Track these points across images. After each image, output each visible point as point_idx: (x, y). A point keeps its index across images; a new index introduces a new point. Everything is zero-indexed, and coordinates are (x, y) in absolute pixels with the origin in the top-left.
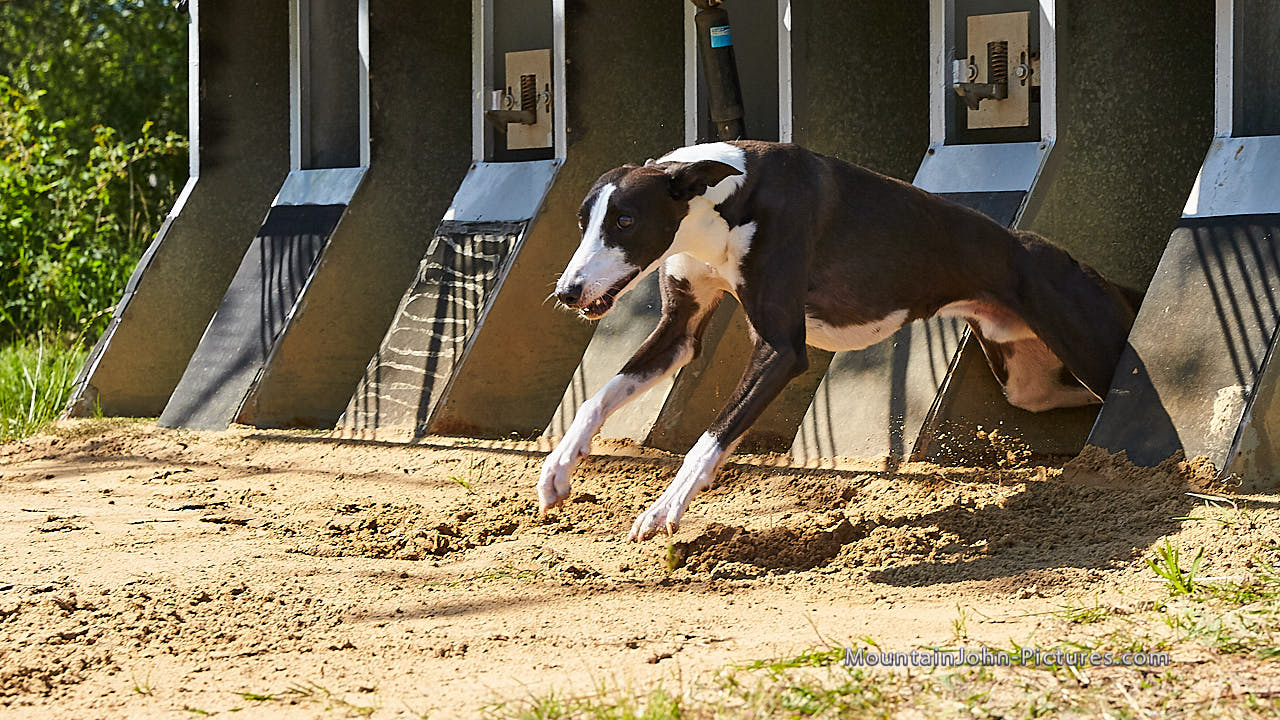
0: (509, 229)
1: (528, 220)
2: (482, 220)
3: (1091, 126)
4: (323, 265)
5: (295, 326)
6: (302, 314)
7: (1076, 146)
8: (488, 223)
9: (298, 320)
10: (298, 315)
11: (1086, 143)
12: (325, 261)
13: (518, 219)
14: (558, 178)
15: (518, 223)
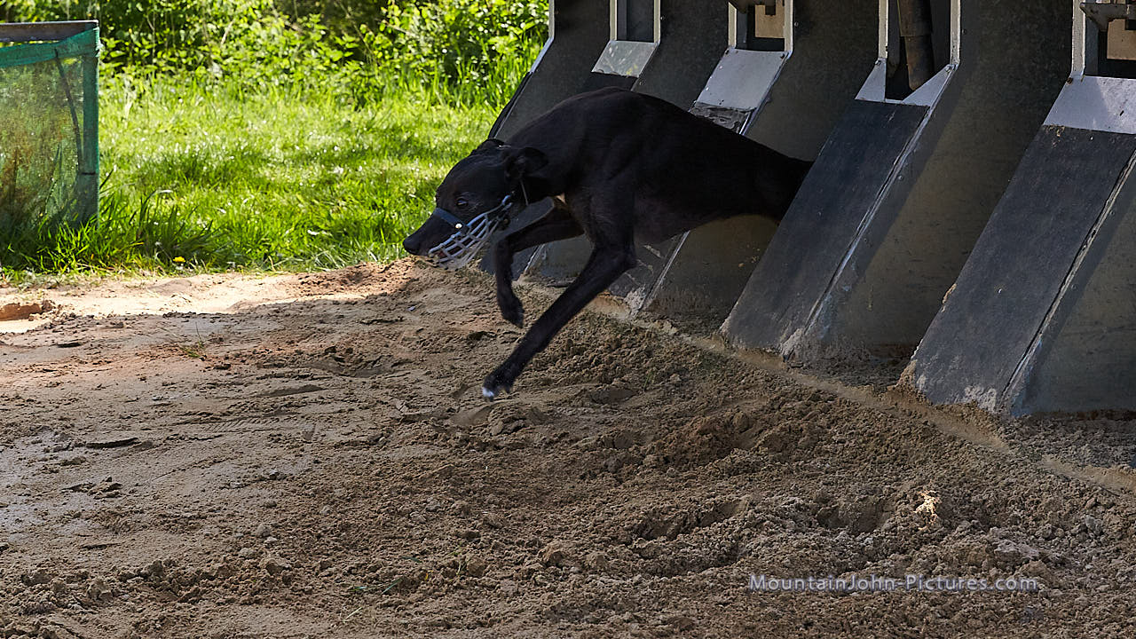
0: (738, 117)
1: (753, 111)
2: (723, 105)
8: (725, 109)
13: (746, 107)
14: (784, 70)
15: (745, 112)
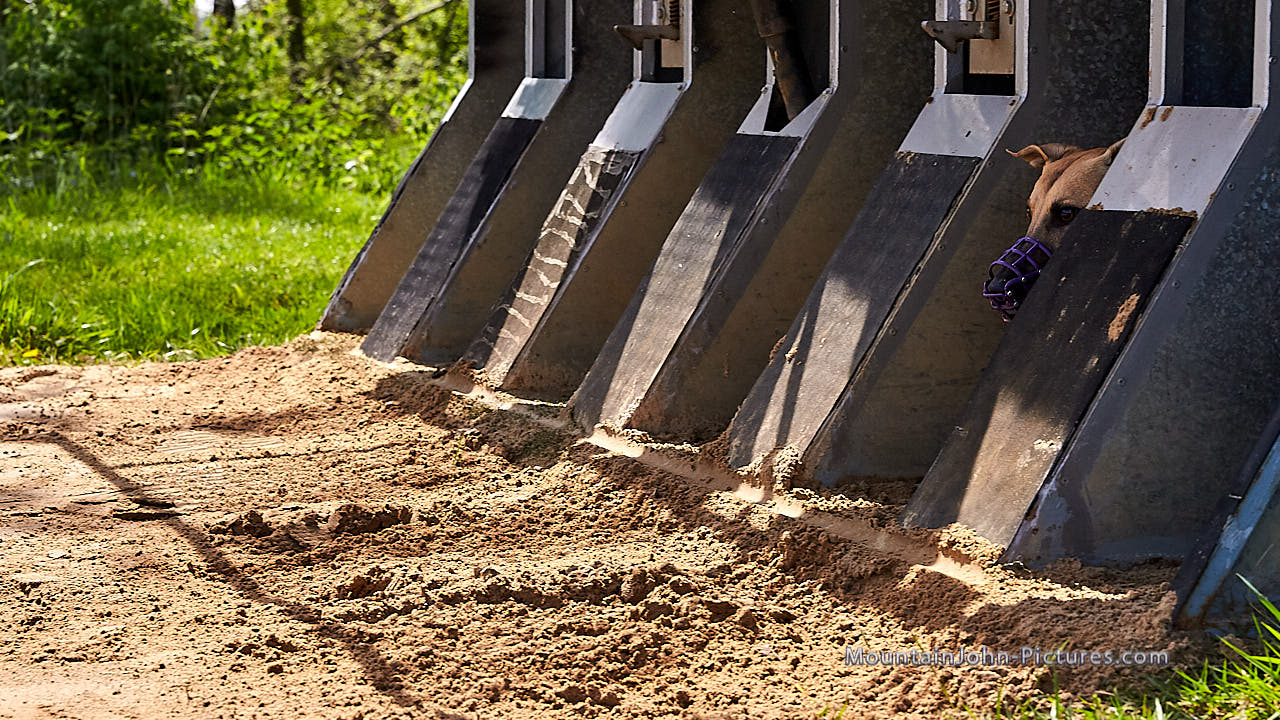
0: (627, 160)
1: (642, 152)
3: (1086, 76)
4: (511, 187)
5: (476, 253)
6: (485, 241)
7: (1059, 101)
8: (619, 153)
9: (479, 247)
10: (480, 241)
11: (1077, 97)
12: (514, 183)
13: (636, 149)
14: (680, 104)
15: (633, 155)
